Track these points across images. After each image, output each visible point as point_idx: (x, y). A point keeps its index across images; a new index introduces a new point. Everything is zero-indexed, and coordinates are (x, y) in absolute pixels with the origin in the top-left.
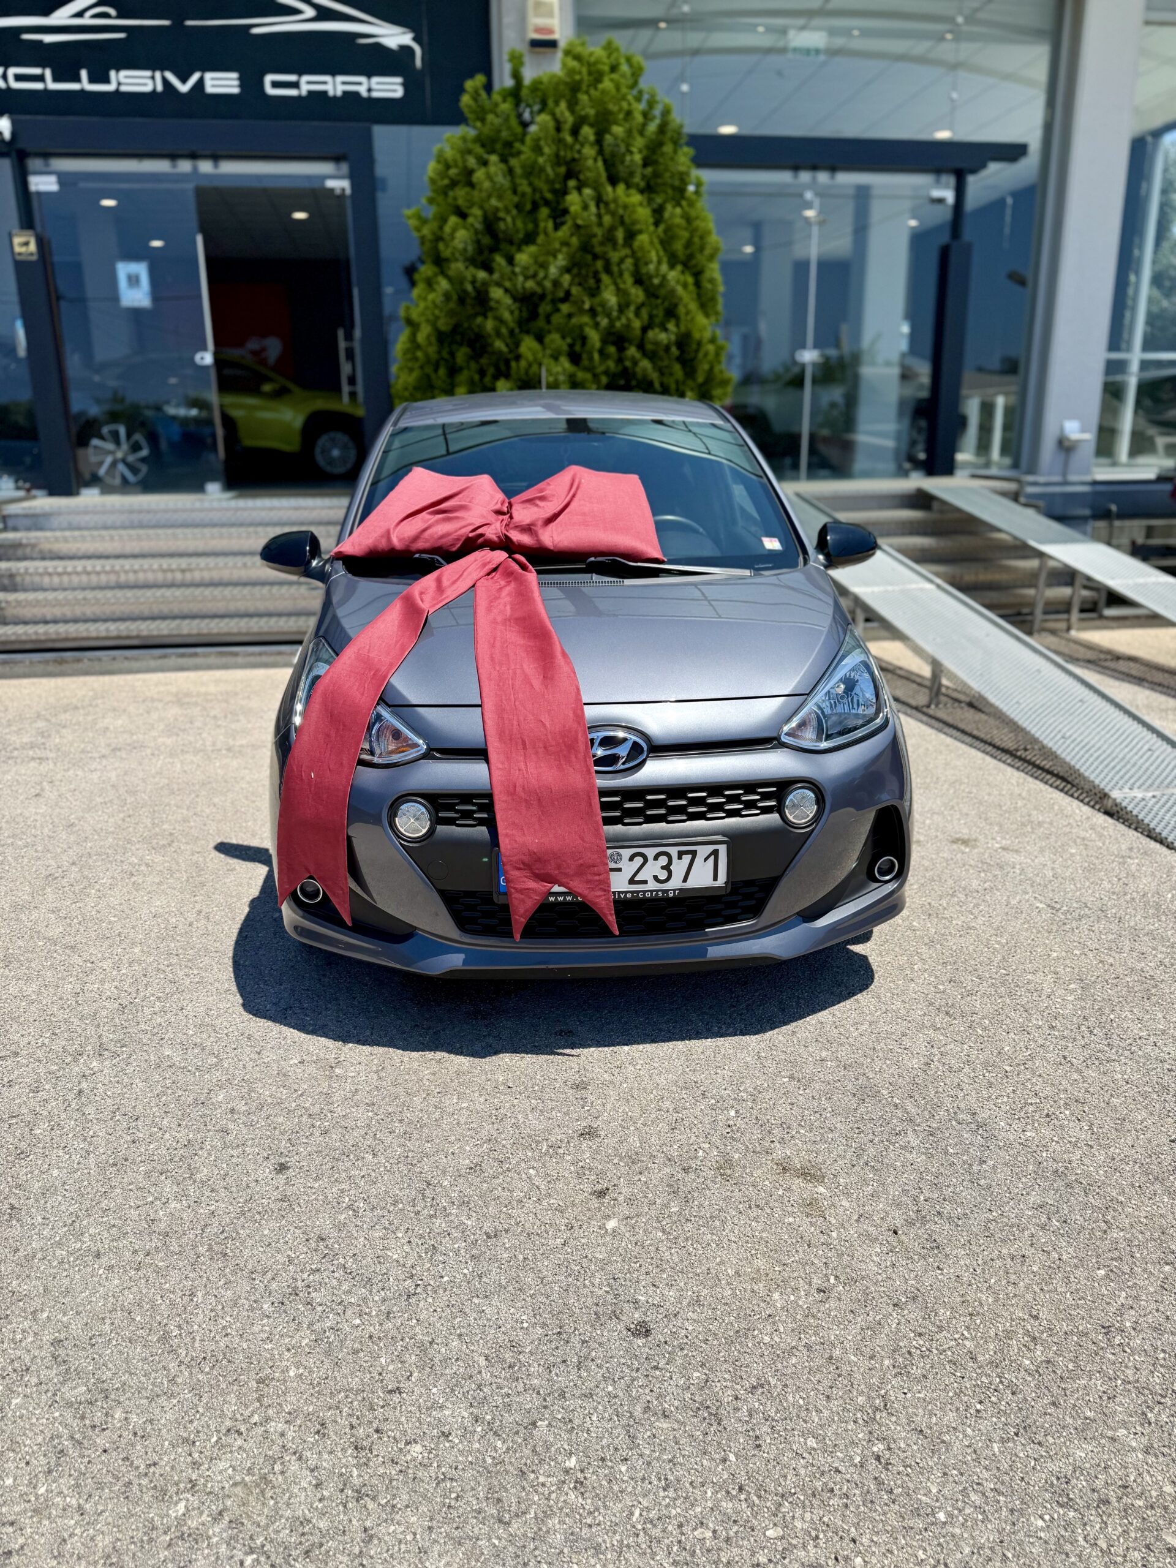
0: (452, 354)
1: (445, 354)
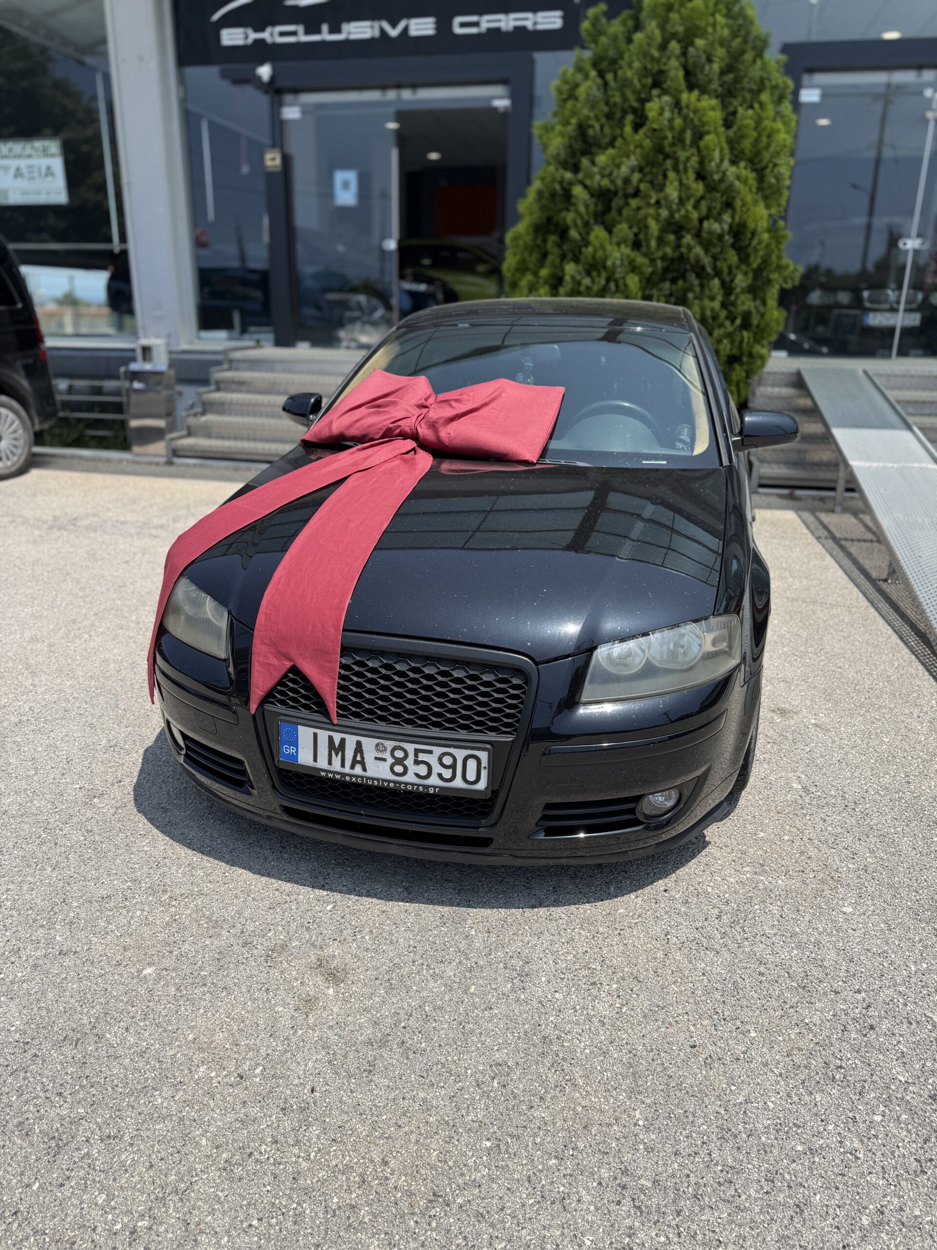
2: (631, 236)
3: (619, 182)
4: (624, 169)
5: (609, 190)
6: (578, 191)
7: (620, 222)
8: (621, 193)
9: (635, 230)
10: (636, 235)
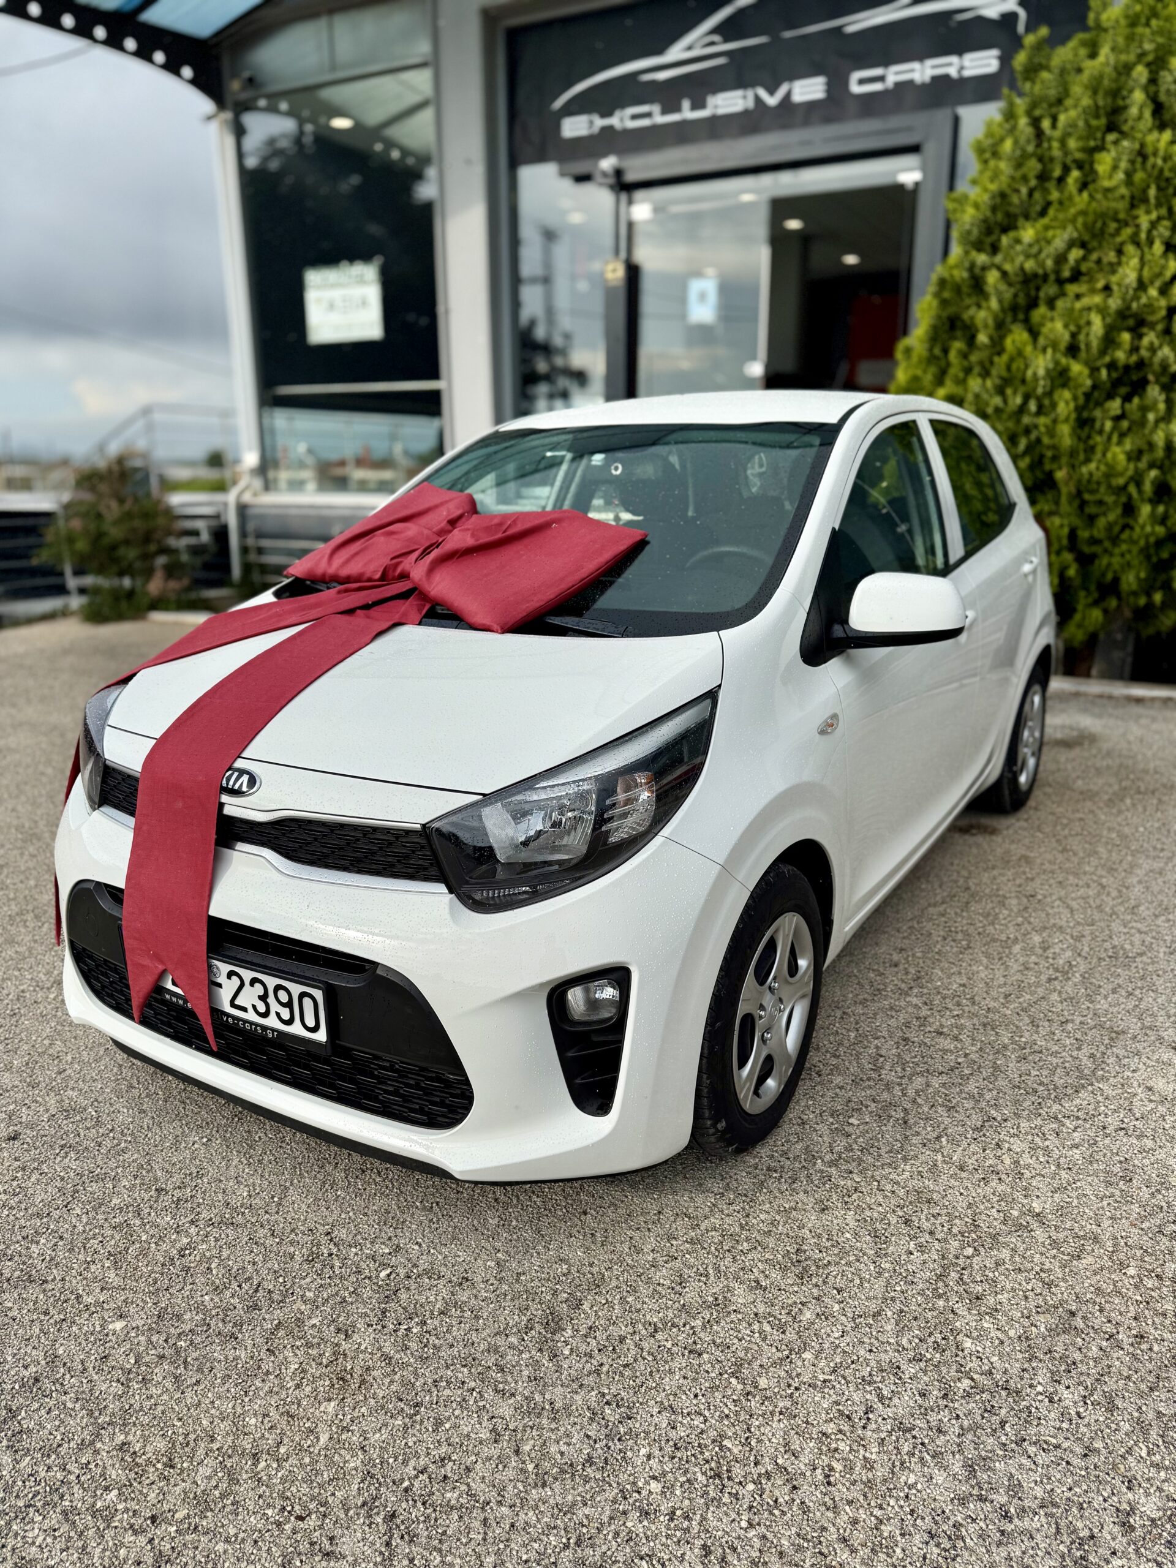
0: (946, 351)
1: (937, 351)
2: (1066, 337)
3: (1049, 263)
4: (1059, 242)
5: (1035, 275)
6: (992, 278)
7: (1052, 319)
8: (1052, 277)
9: (1073, 328)
10: (1074, 335)
